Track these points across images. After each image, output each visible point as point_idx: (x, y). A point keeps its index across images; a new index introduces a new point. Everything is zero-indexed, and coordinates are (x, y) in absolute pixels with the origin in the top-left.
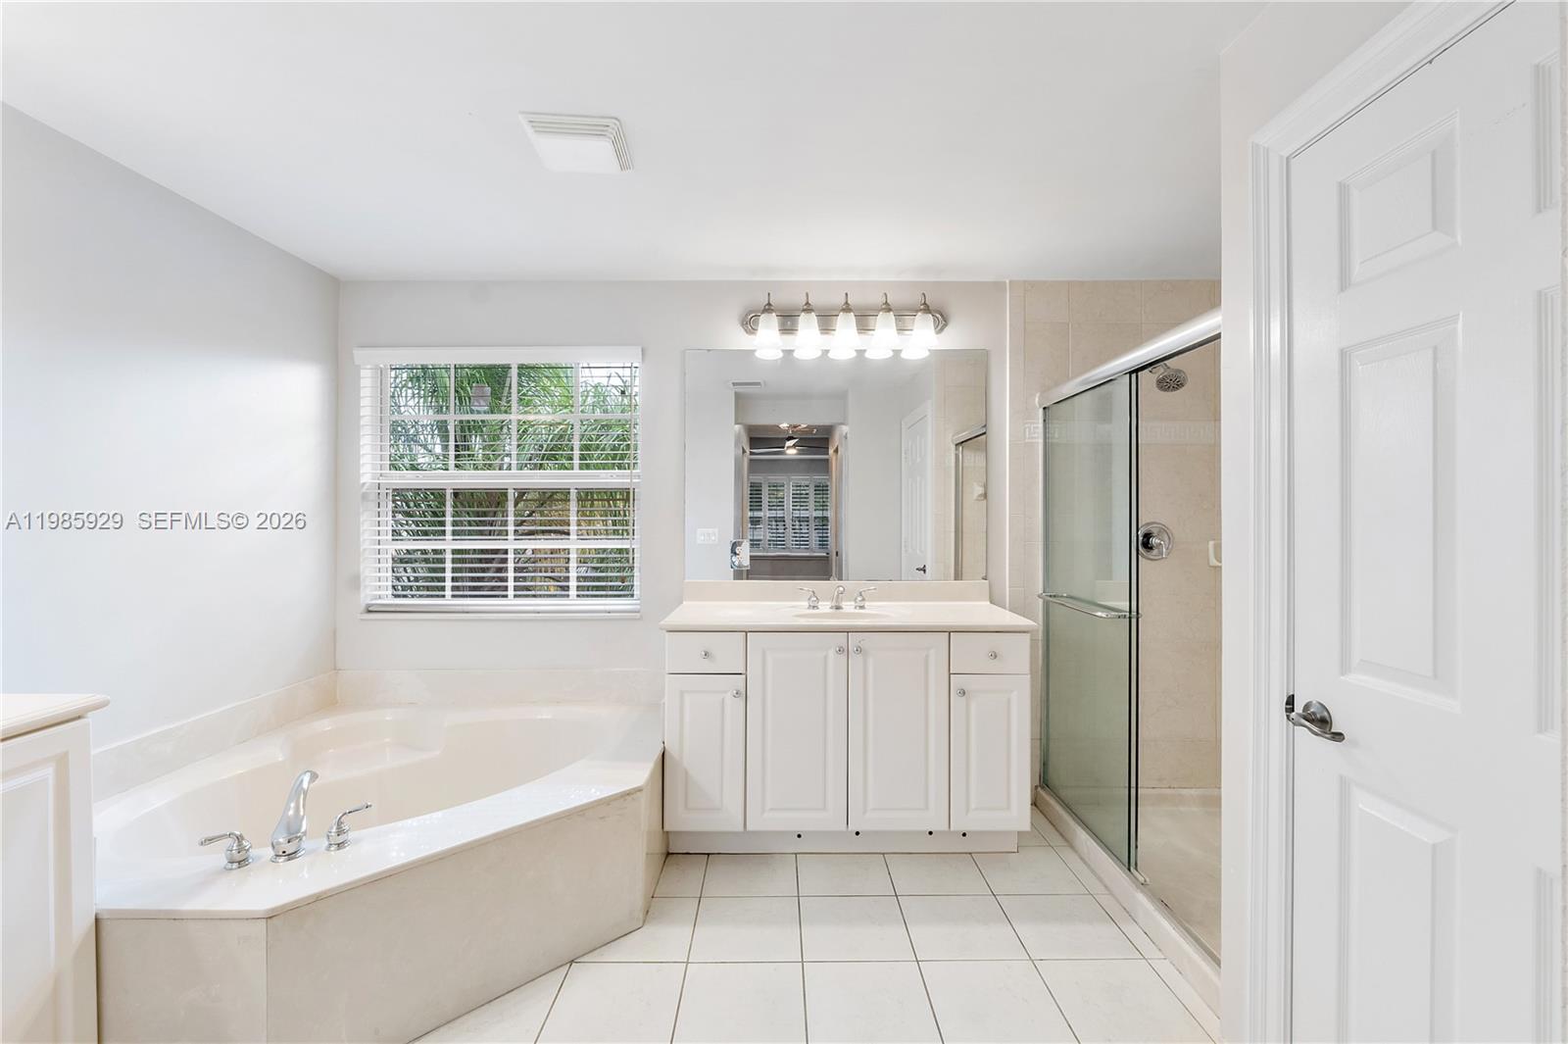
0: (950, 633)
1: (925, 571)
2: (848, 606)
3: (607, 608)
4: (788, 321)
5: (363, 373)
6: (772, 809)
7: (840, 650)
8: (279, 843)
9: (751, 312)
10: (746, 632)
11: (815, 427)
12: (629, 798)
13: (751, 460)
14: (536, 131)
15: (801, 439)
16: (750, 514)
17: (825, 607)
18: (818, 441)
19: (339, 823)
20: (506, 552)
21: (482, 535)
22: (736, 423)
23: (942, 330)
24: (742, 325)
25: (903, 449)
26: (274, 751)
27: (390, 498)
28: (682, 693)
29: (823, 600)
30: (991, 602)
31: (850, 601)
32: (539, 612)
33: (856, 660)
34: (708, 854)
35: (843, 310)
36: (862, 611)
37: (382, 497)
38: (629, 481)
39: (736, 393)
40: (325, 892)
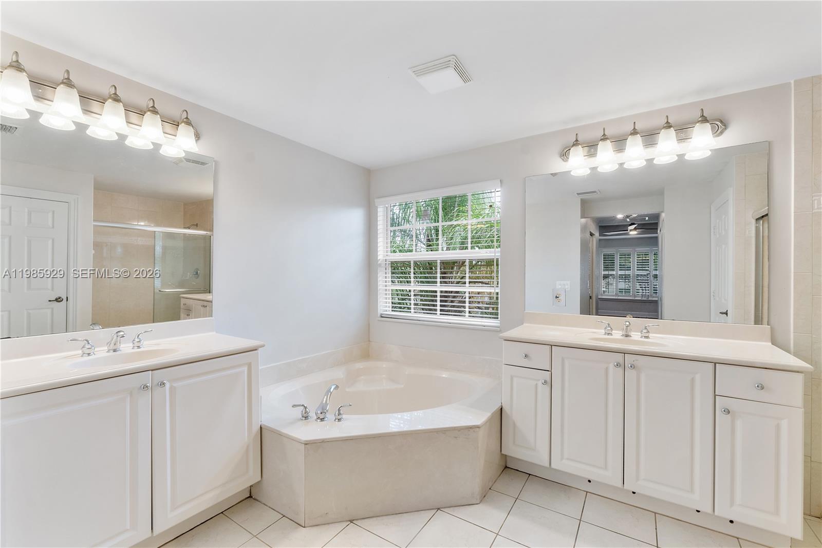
0: (715, 364)
1: (727, 314)
2: (636, 336)
3: (483, 324)
4: (591, 147)
5: (379, 210)
6: (568, 459)
7: (618, 365)
8: (318, 413)
9: (566, 148)
10: (552, 346)
11: (647, 215)
12: (471, 430)
13: (600, 240)
14: (417, 76)
15: (638, 224)
16: (603, 273)
17: (617, 334)
18: (650, 225)
19: (339, 410)
20: (436, 292)
21: (429, 283)
22: (581, 218)
23: (722, 133)
24: (561, 156)
25: (712, 226)
26: (339, 373)
27: (390, 266)
28: (512, 378)
29: (615, 330)
30: (772, 344)
31: (639, 332)
32: (450, 323)
33: (630, 374)
34: (530, 475)
35: (632, 134)
36: (646, 340)
37: (387, 265)
38: (494, 254)
39: (581, 199)
40: (326, 439)
